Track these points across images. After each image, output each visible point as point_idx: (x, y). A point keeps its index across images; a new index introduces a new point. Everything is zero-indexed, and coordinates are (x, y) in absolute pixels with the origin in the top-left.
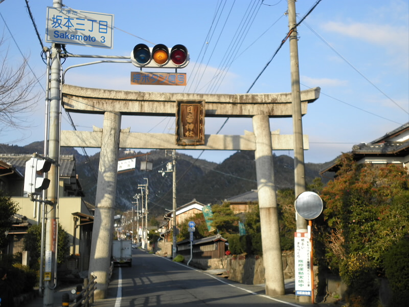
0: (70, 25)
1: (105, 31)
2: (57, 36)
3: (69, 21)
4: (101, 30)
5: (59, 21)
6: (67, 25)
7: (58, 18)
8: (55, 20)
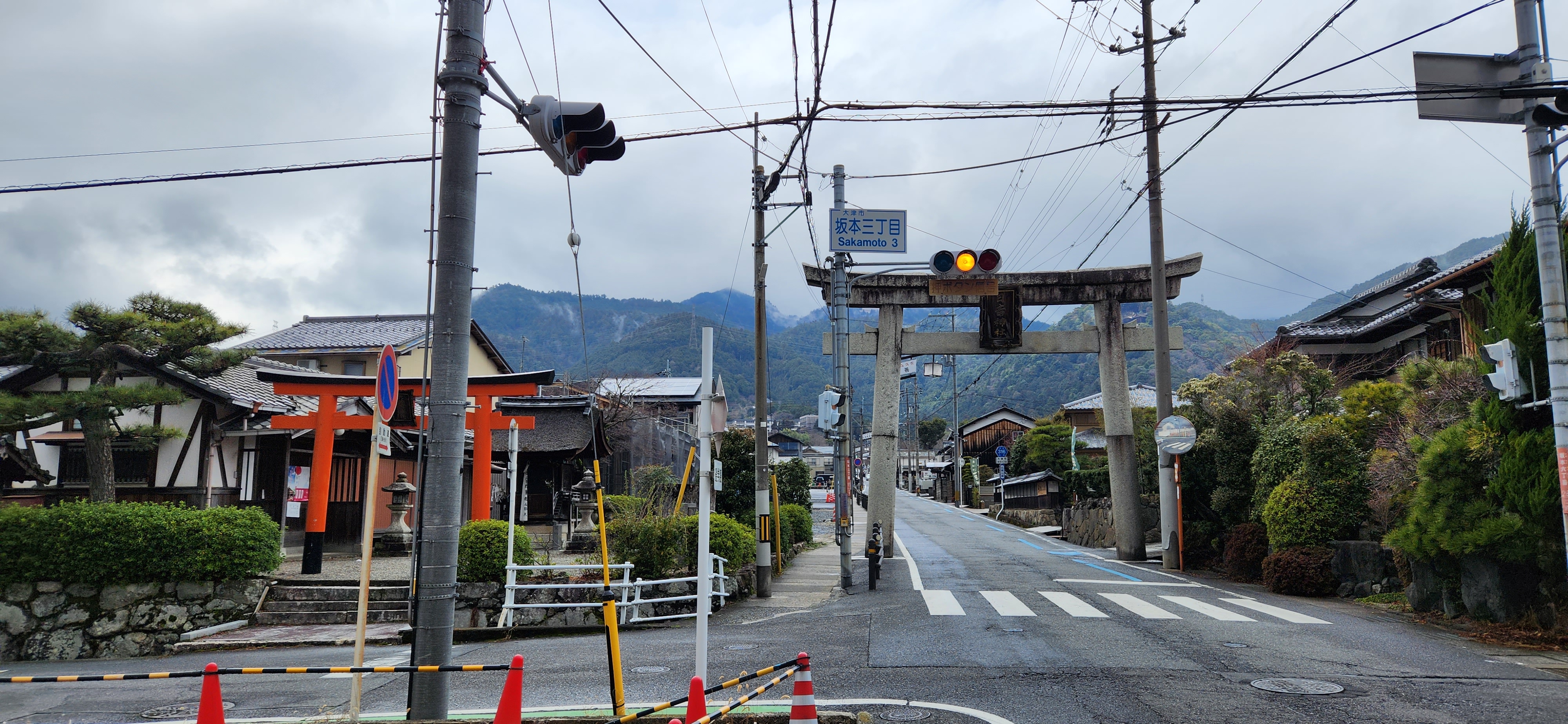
0: (856, 228)
1: (897, 232)
2: (842, 243)
3: (855, 223)
4: (892, 232)
5: (844, 225)
6: (853, 228)
7: (843, 221)
8: (839, 224)
